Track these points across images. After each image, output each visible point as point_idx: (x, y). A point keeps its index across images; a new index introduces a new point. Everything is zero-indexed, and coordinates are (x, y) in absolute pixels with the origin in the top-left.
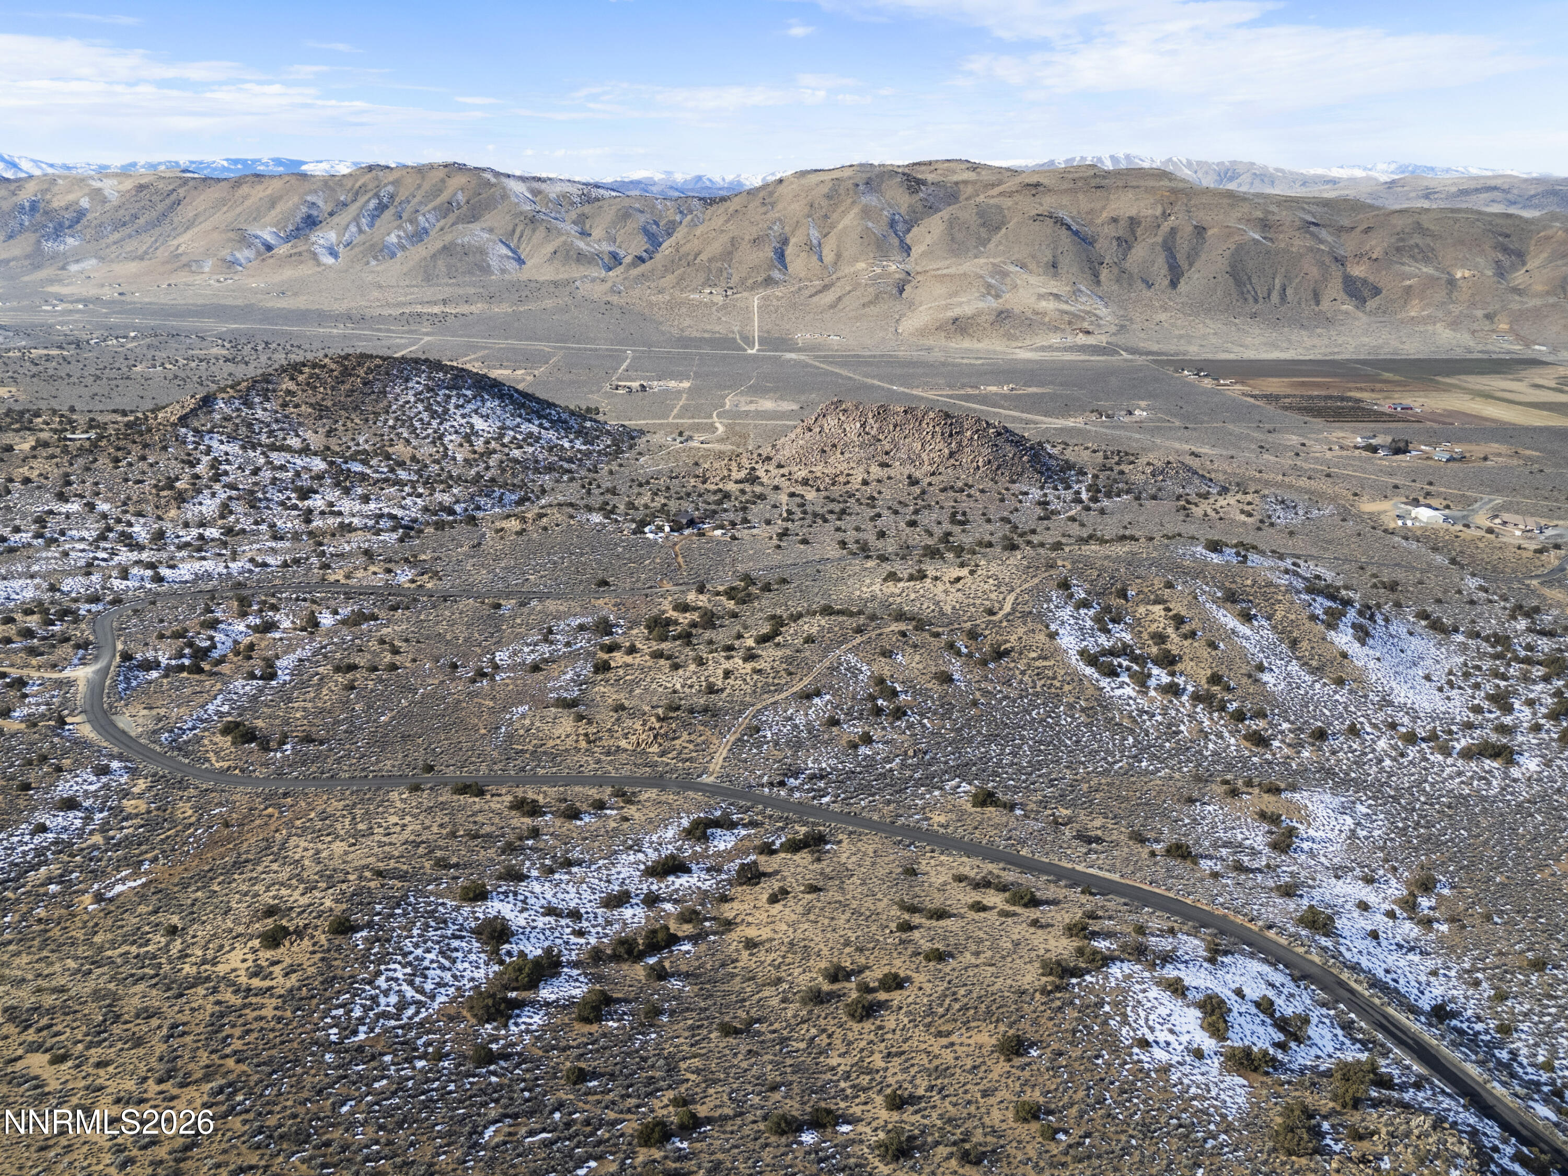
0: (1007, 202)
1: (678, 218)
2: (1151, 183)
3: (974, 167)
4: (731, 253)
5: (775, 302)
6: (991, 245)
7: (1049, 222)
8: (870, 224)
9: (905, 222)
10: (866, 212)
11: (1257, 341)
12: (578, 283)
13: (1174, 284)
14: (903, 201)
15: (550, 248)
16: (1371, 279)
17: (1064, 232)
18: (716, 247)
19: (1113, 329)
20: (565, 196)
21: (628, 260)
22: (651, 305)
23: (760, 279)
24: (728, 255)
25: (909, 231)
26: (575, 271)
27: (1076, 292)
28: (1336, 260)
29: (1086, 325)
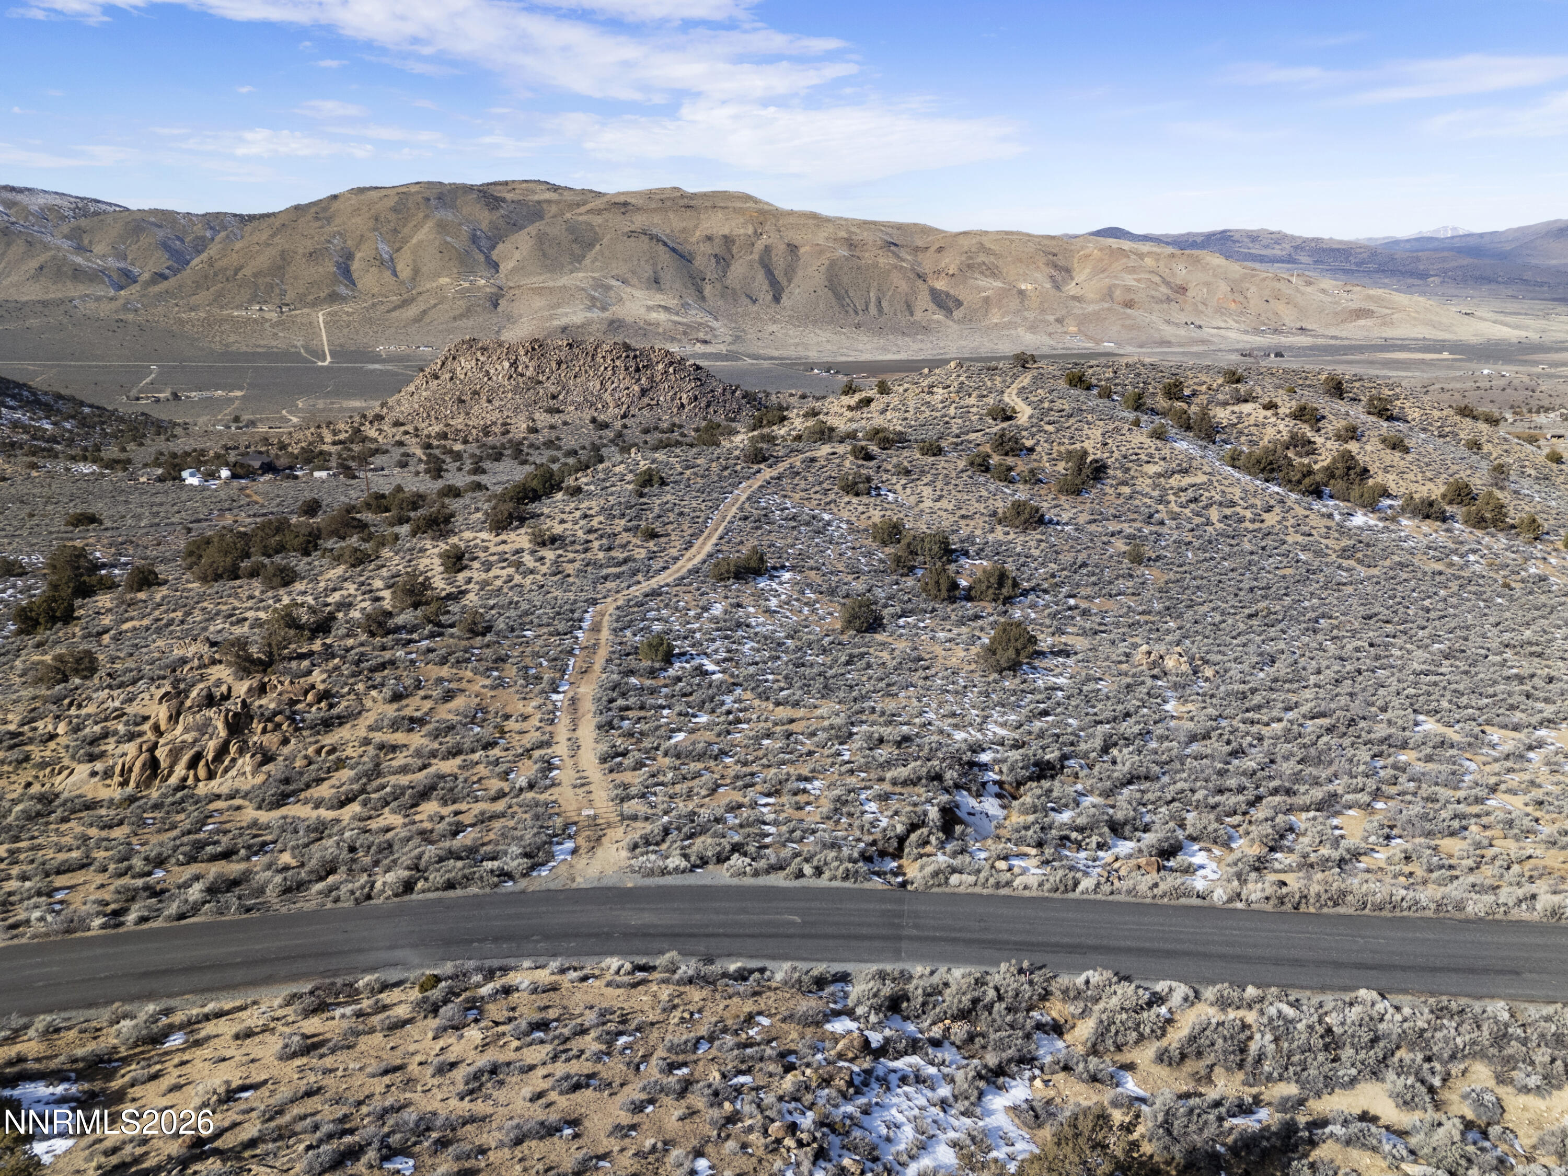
0: (597, 220)
1: (208, 234)
2: (738, 205)
3: (555, 188)
4: (281, 268)
5: (345, 317)
6: (587, 261)
7: (646, 239)
8: (449, 239)
9: (488, 238)
10: (442, 226)
11: (868, 346)
12: (75, 302)
13: (777, 299)
14: (484, 218)
15: (34, 264)
16: (952, 292)
17: (661, 247)
18: (263, 260)
19: (730, 339)
20: (52, 209)
21: (146, 276)
22: (181, 322)
23: (322, 295)
24: (280, 267)
25: (493, 247)
26: (74, 290)
27: (685, 306)
28: (919, 276)
29: (701, 335)
